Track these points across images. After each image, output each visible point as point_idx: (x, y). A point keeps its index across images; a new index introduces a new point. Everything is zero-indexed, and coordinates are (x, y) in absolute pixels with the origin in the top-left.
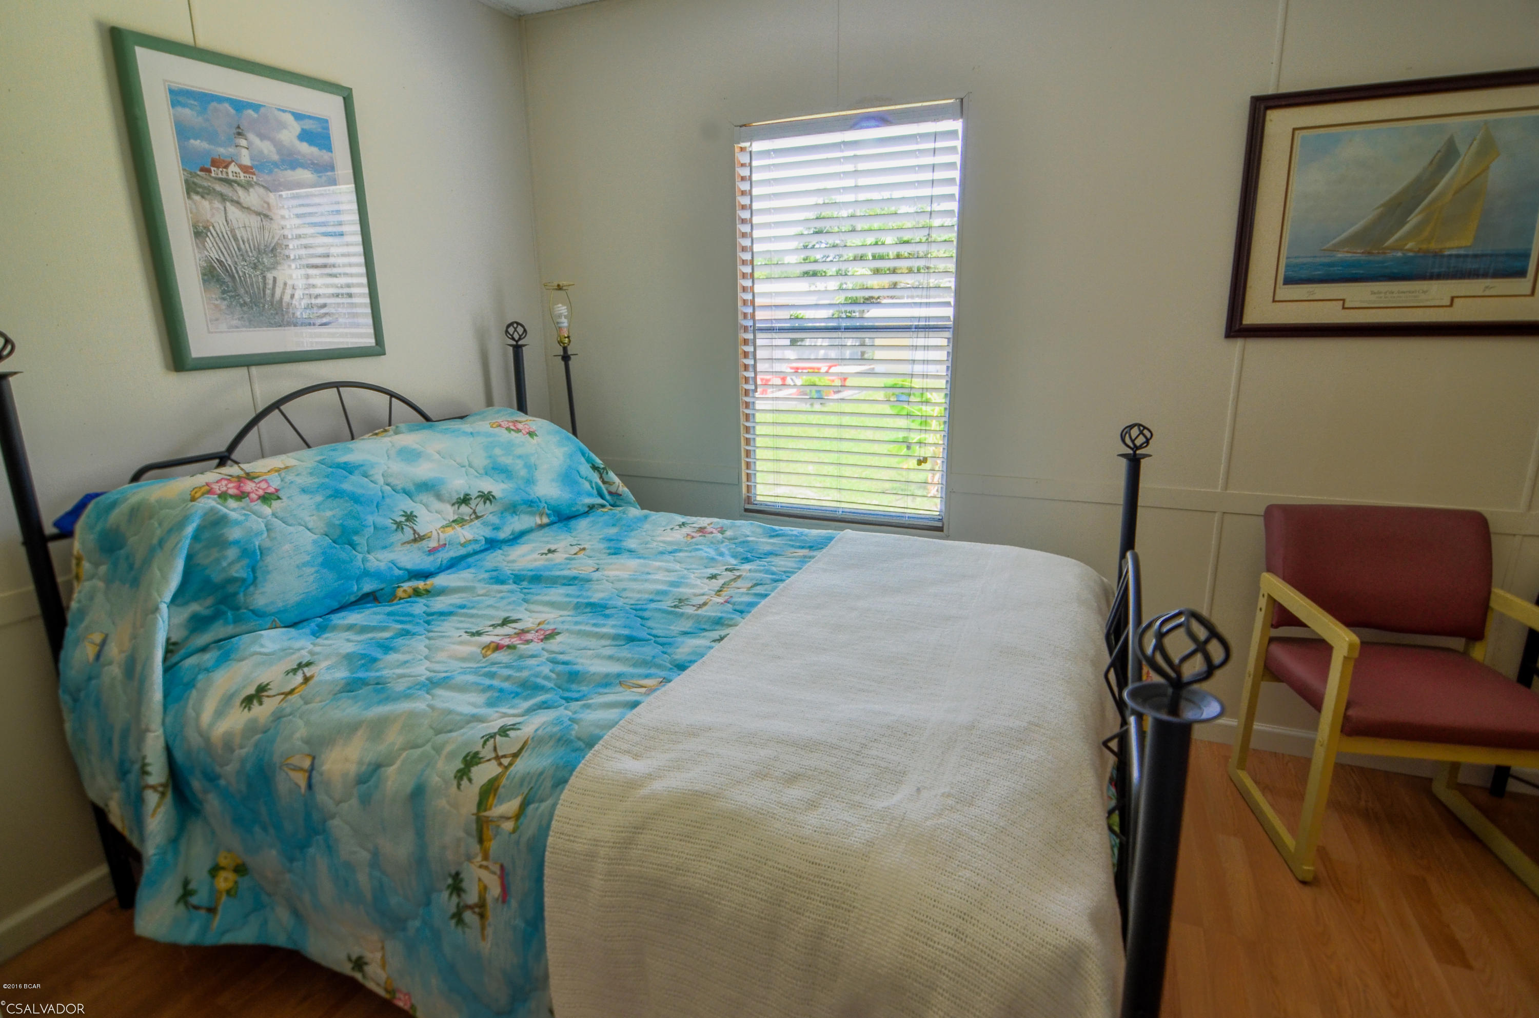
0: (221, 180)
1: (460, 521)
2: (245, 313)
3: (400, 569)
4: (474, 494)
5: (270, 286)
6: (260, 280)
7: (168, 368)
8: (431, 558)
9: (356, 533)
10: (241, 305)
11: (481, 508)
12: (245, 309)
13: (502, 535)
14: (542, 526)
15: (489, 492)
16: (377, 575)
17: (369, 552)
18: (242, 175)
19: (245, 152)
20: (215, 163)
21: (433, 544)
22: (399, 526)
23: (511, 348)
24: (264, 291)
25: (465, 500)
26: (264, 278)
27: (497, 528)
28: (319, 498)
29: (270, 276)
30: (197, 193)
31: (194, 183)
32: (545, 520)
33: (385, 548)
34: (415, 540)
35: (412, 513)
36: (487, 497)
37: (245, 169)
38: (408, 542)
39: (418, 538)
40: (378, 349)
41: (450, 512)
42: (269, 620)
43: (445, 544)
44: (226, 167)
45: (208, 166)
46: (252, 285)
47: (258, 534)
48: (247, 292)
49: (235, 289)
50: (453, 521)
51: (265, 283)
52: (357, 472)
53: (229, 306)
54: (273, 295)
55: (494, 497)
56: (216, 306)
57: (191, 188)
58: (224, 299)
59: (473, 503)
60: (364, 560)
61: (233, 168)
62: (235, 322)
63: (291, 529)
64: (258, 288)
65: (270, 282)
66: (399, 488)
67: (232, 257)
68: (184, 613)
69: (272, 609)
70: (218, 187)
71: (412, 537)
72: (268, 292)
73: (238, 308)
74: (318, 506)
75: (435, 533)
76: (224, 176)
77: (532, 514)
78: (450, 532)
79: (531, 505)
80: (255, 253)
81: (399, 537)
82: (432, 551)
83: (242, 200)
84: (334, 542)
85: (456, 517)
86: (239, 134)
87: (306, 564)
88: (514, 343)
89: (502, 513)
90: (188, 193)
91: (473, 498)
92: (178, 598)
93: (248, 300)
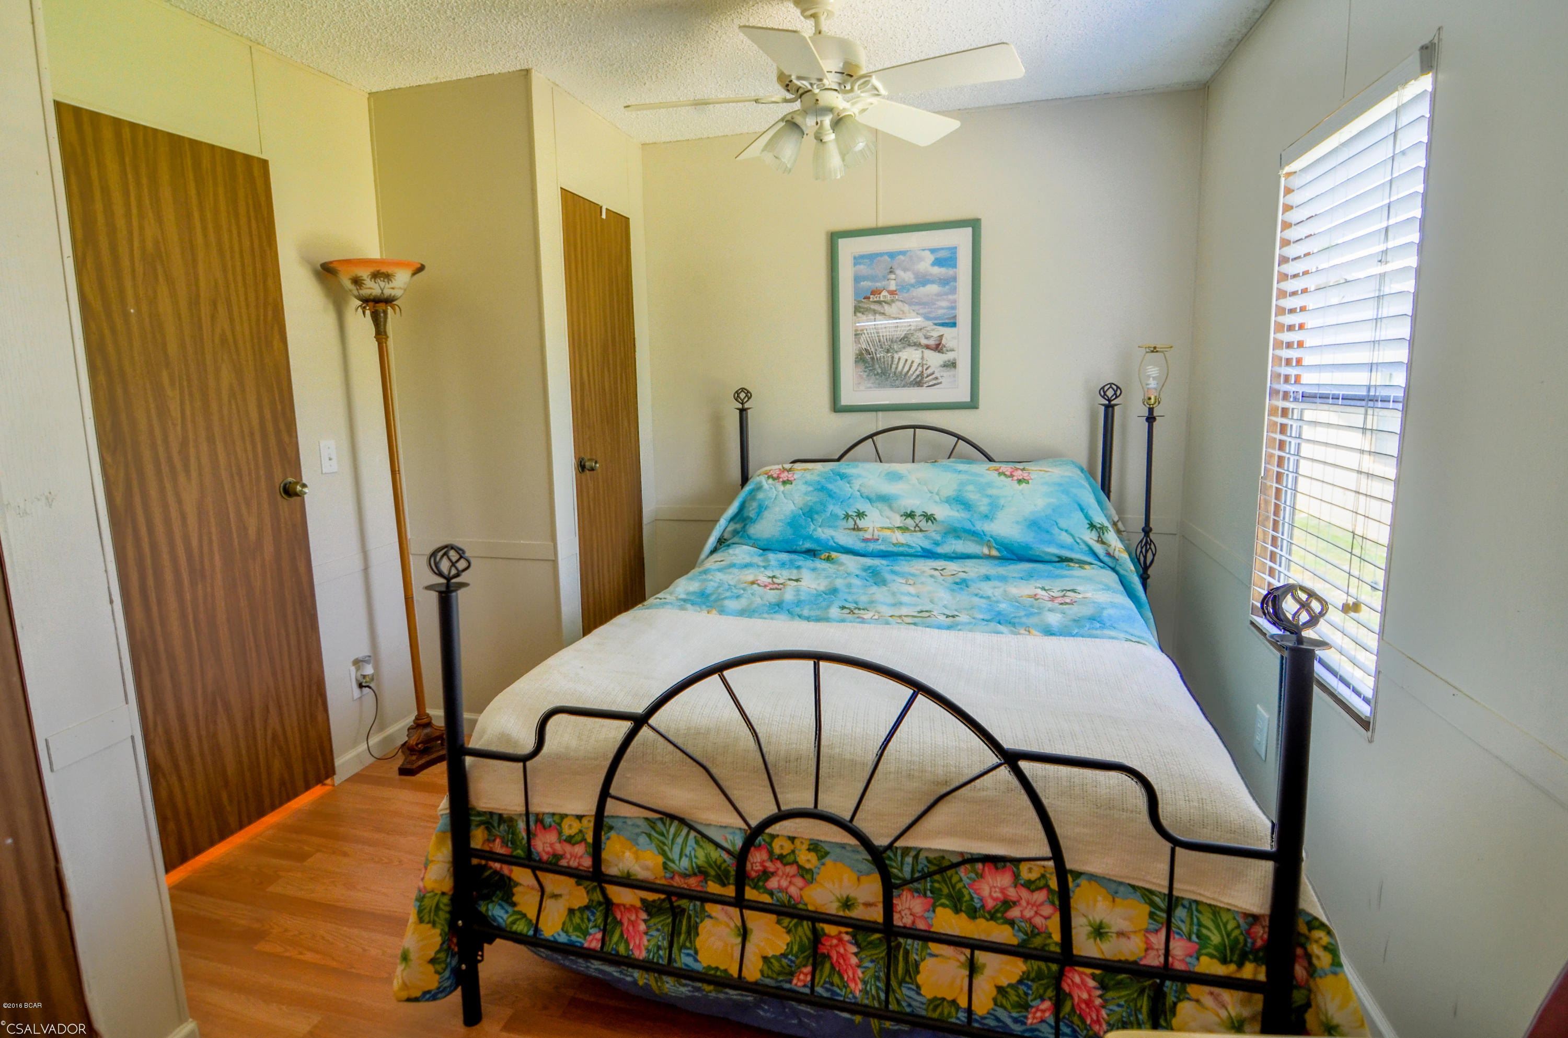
0: (875, 302)
1: (904, 529)
2: (877, 379)
3: (835, 543)
4: (918, 513)
5: (895, 362)
6: (890, 359)
7: (831, 410)
8: (863, 545)
9: (817, 513)
10: (875, 375)
11: (923, 524)
12: (877, 377)
13: (940, 550)
14: (989, 557)
15: (932, 515)
16: (817, 541)
17: (820, 527)
18: (889, 296)
19: (893, 282)
20: (873, 293)
21: (868, 535)
22: (847, 516)
23: (1103, 407)
24: (891, 367)
25: (911, 515)
26: (893, 358)
27: (937, 544)
28: (811, 489)
29: (896, 356)
30: (860, 312)
31: (859, 307)
32: (994, 553)
33: (830, 527)
34: (854, 529)
35: (863, 512)
36: (929, 518)
37: (892, 293)
38: (849, 529)
39: (856, 529)
40: (972, 404)
41: (898, 521)
42: (751, 542)
43: (878, 540)
44: (880, 294)
45: (869, 295)
46: (884, 362)
47: (770, 498)
48: (880, 367)
49: (873, 365)
50: (898, 527)
51: (892, 361)
52: (845, 480)
53: (868, 376)
54: (896, 368)
55: (935, 519)
56: (860, 375)
57: (857, 310)
58: (865, 372)
59: (917, 519)
60: (815, 530)
61: (884, 293)
62: (869, 385)
63: (785, 501)
64: (888, 364)
65: (896, 360)
66: (864, 495)
67: (874, 345)
68: (732, 527)
69: (754, 537)
70: (873, 307)
71: (852, 527)
72: (894, 366)
73: (873, 376)
74: (806, 494)
75: (871, 530)
76: (878, 299)
77: (977, 543)
78: (887, 533)
79: (976, 536)
80: (889, 343)
81: (844, 523)
82: (865, 540)
83: (886, 312)
84: (804, 514)
85: (901, 525)
86: (891, 272)
87: (780, 520)
88: (1107, 402)
89: (945, 533)
90: (855, 313)
91: (918, 515)
92: (733, 519)
93: (880, 371)
